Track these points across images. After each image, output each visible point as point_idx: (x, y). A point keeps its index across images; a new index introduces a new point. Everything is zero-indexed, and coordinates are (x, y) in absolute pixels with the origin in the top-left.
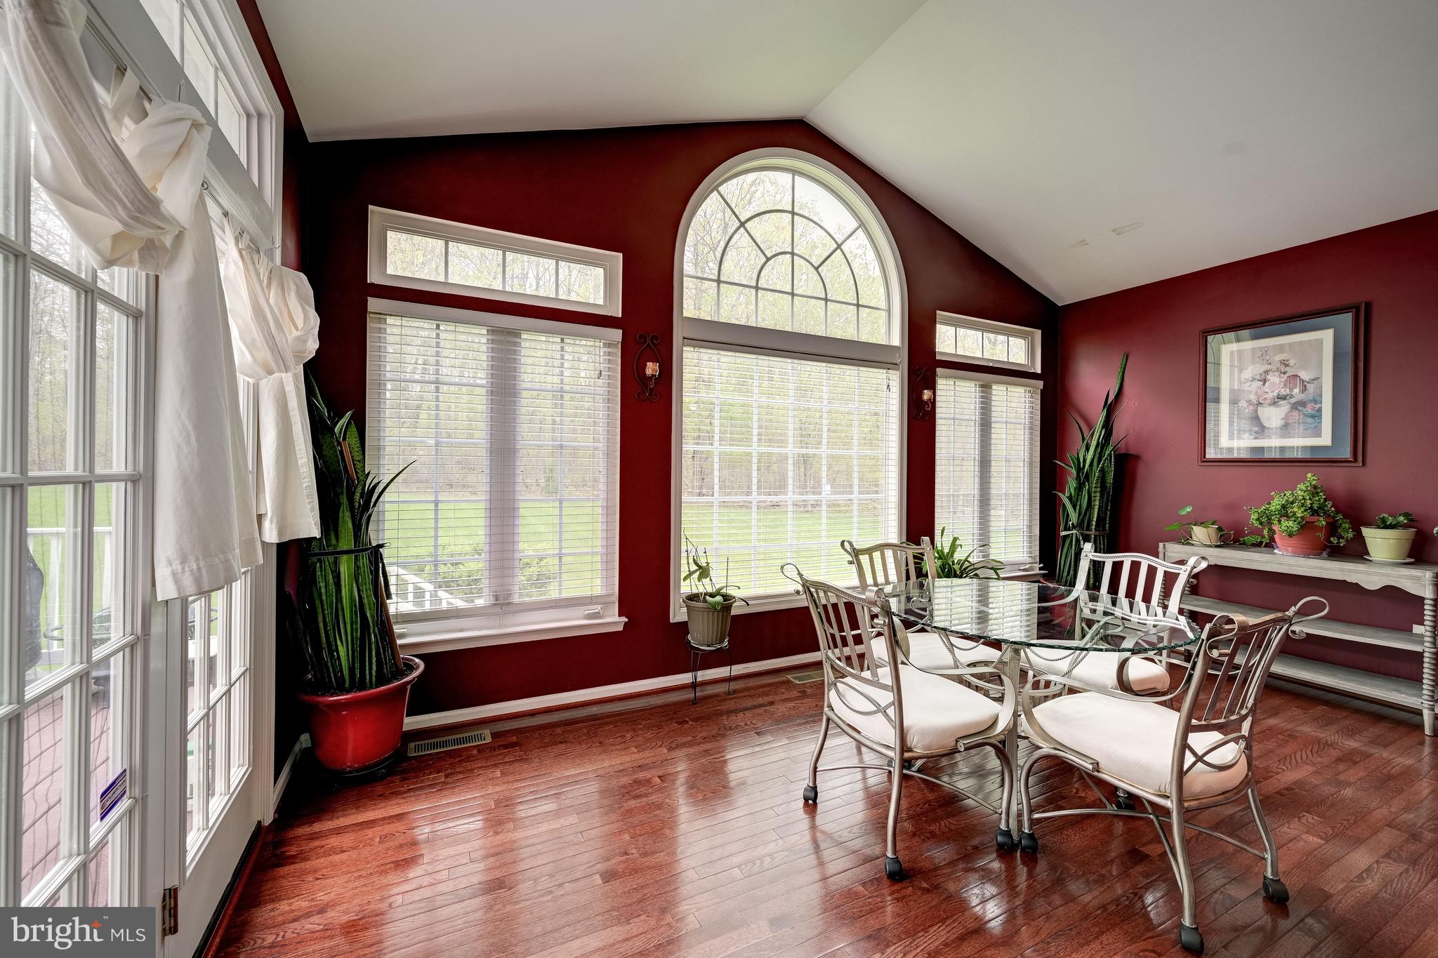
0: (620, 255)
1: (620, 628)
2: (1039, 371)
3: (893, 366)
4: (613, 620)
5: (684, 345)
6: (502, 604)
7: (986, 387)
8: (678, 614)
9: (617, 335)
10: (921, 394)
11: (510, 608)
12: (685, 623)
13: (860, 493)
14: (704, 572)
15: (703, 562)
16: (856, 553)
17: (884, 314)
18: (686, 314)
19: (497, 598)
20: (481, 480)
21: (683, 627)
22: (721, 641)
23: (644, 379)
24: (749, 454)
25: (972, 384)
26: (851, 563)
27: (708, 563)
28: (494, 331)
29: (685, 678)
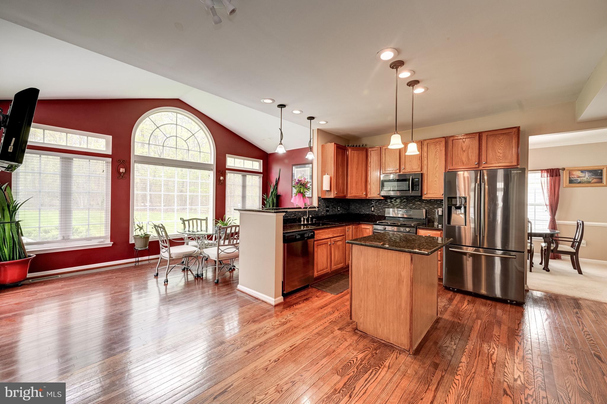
0: (111, 137)
1: (111, 245)
2: (262, 172)
3: (212, 170)
4: (108, 243)
5: (135, 163)
6: (65, 239)
7: (244, 176)
8: (132, 241)
9: (110, 160)
10: (220, 178)
11: (68, 240)
12: (134, 243)
13: (201, 206)
14: (141, 228)
15: (141, 226)
16: (184, 221)
17: (210, 154)
18: (135, 154)
19: (64, 237)
20: (57, 202)
21: (133, 245)
22: (146, 247)
23: (120, 173)
24: (161, 195)
25: (240, 175)
26: (182, 223)
27: (143, 226)
28: (62, 158)
29: (133, 260)
